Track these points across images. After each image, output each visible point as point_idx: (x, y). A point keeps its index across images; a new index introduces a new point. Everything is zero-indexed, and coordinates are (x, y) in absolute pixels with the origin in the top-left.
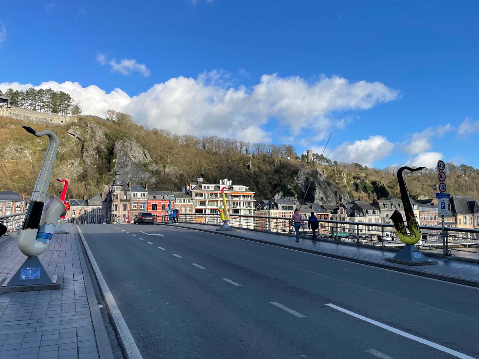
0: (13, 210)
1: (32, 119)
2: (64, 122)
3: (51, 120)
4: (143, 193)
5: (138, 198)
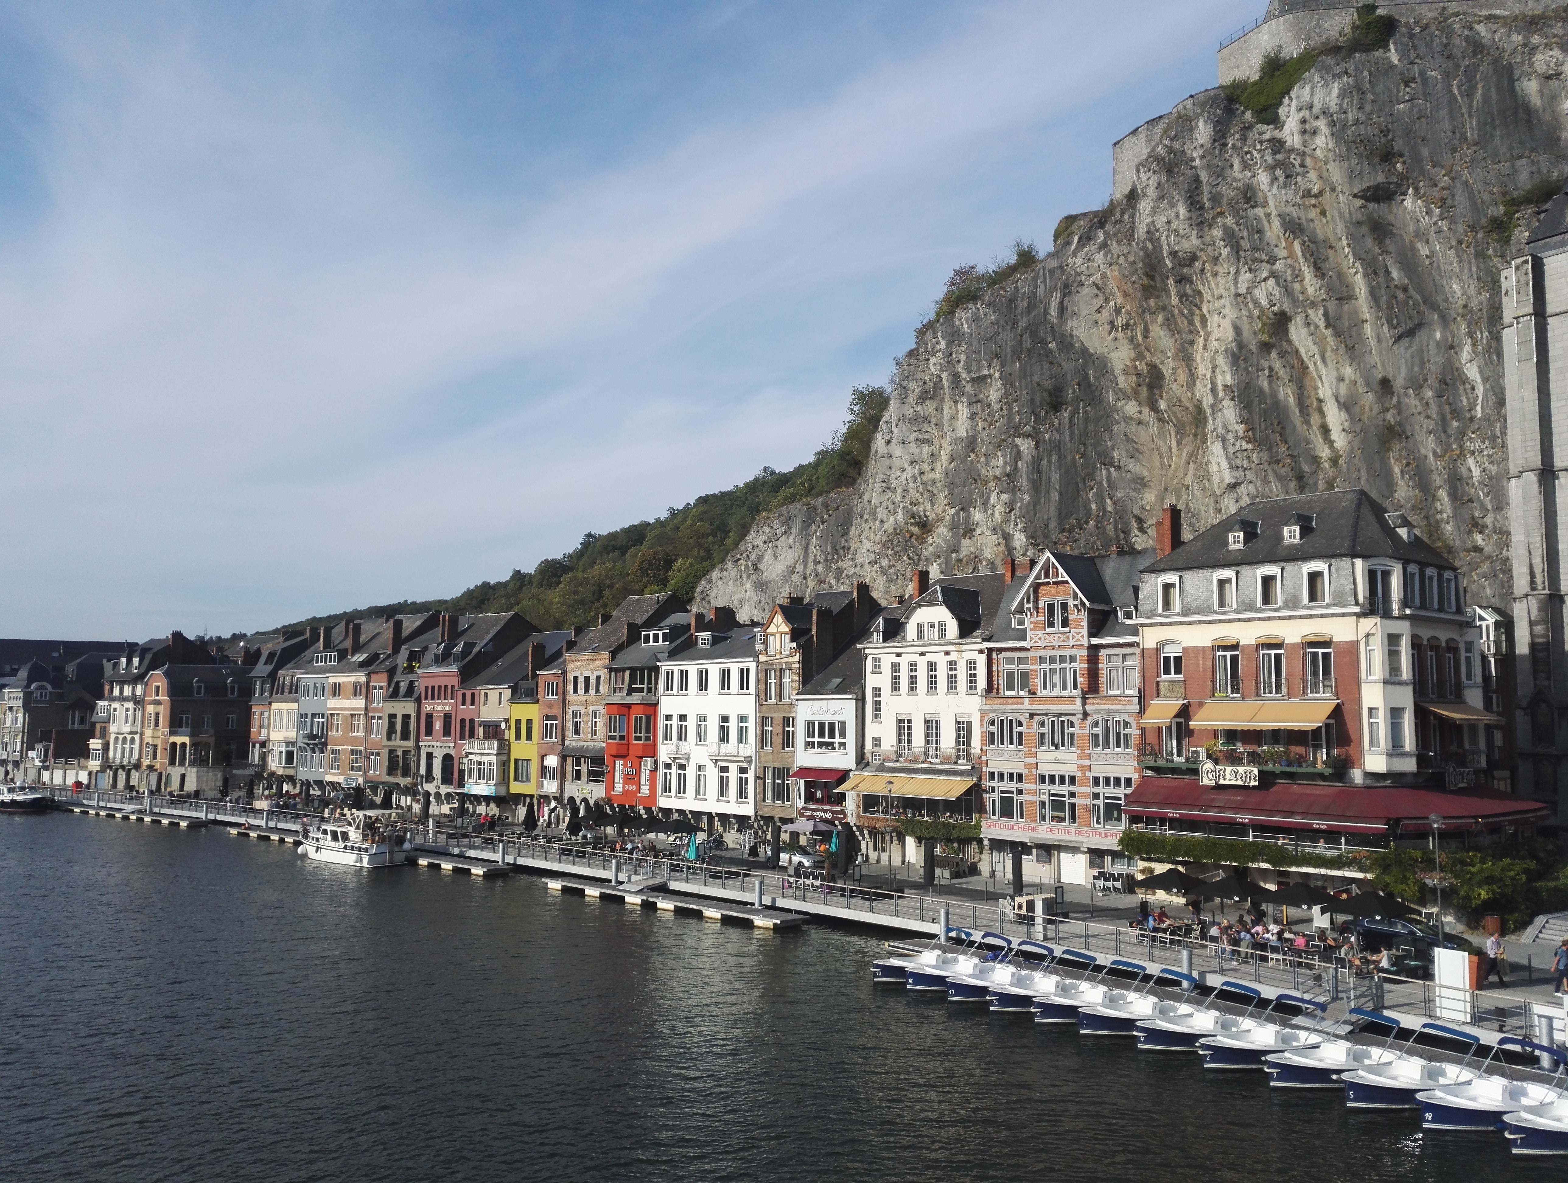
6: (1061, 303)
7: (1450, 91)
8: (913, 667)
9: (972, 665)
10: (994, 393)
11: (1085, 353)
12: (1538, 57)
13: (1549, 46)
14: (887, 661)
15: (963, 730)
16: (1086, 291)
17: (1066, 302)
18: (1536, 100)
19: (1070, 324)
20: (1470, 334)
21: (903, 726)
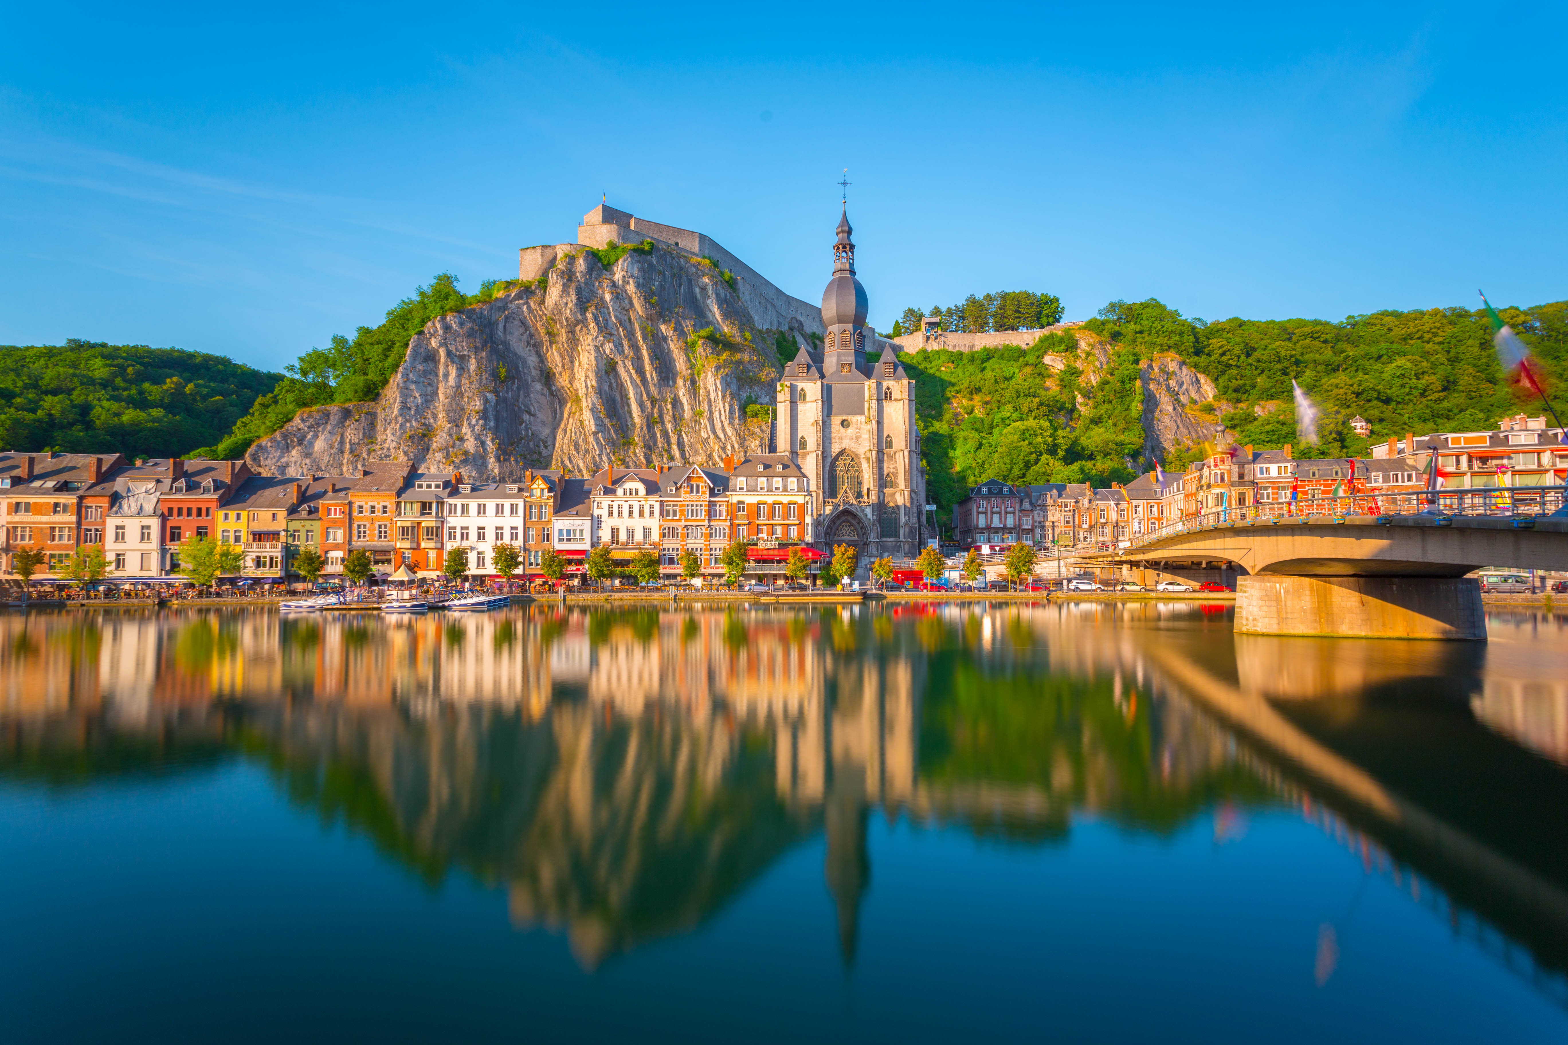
0: (1003, 512)
2: (1031, 345)
4: (1283, 465)
5: (1273, 478)
6: (505, 327)
8: (620, 506)
9: (651, 506)
10: (473, 365)
11: (516, 354)
13: (703, 276)
14: (605, 504)
15: (647, 532)
16: (516, 322)
17: (508, 325)
19: (508, 338)
20: (685, 385)
21: (615, 532)
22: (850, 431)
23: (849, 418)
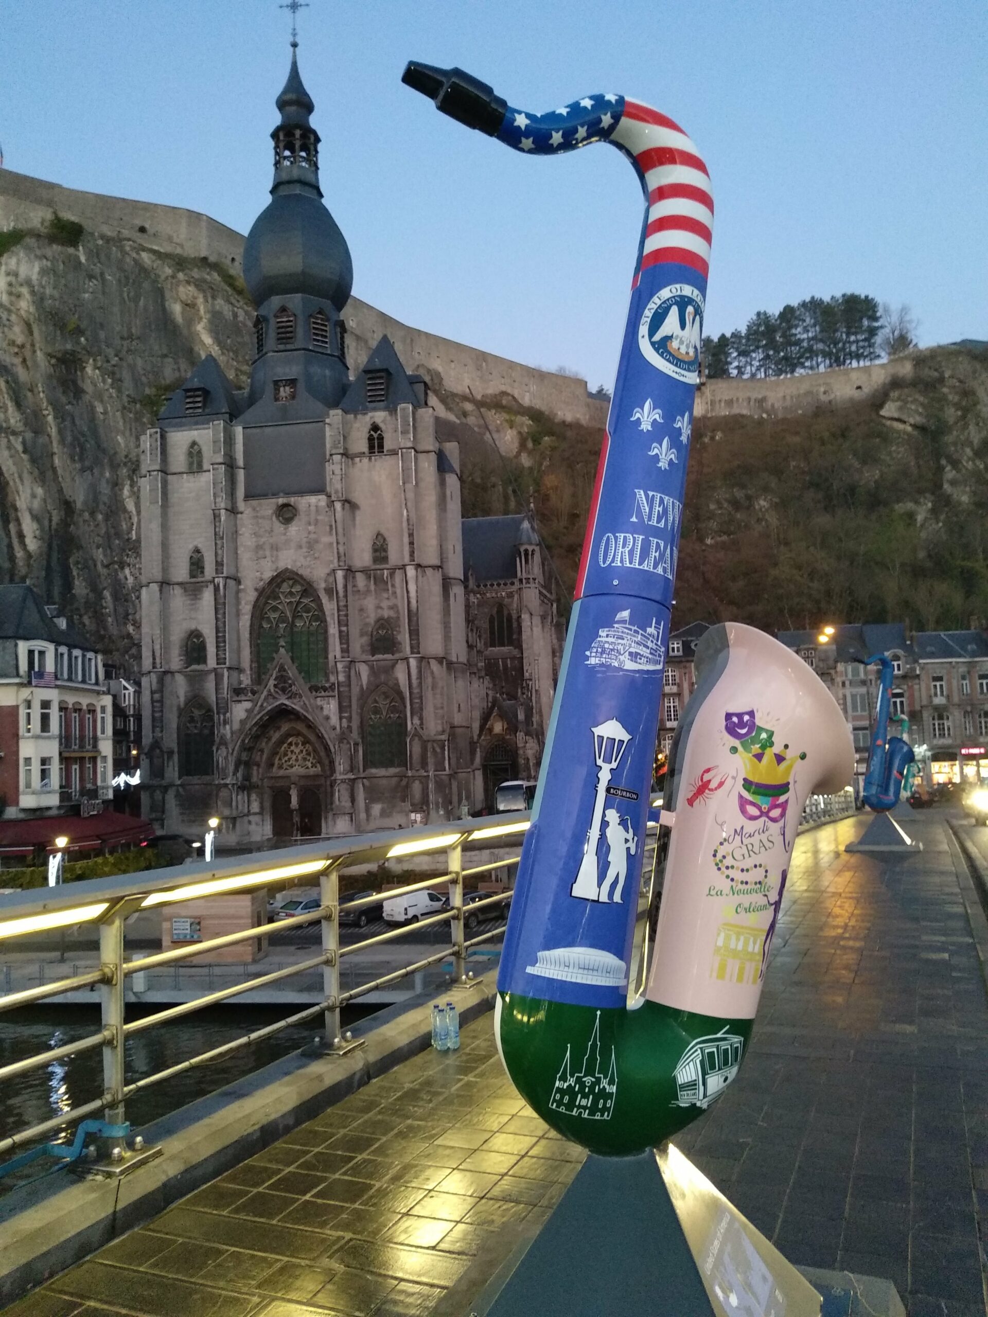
1: (773, 406)
2: (866, 390)
3: (825, 393)
7: (121, 295)
12: (181, 289)
13: (188, 282)
18: (179, 319)
20: (130, 477)
22: (294, 529)
23: (292, 500)
